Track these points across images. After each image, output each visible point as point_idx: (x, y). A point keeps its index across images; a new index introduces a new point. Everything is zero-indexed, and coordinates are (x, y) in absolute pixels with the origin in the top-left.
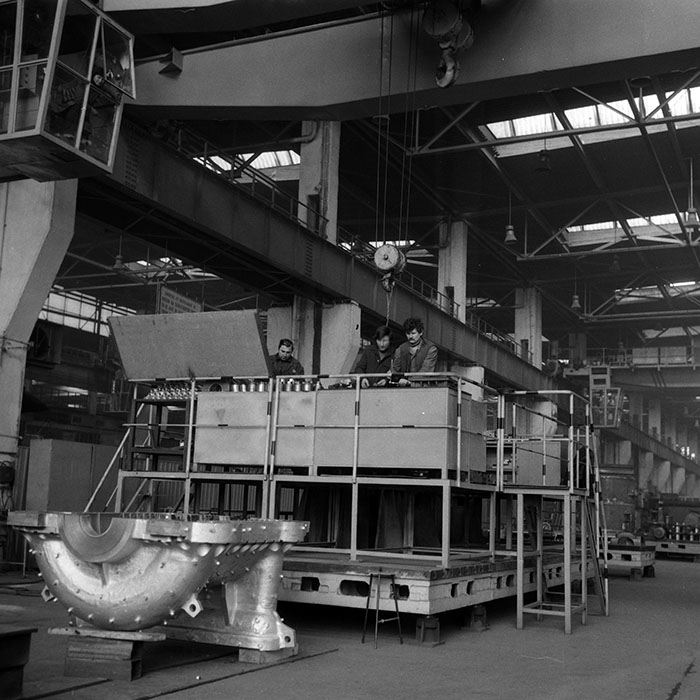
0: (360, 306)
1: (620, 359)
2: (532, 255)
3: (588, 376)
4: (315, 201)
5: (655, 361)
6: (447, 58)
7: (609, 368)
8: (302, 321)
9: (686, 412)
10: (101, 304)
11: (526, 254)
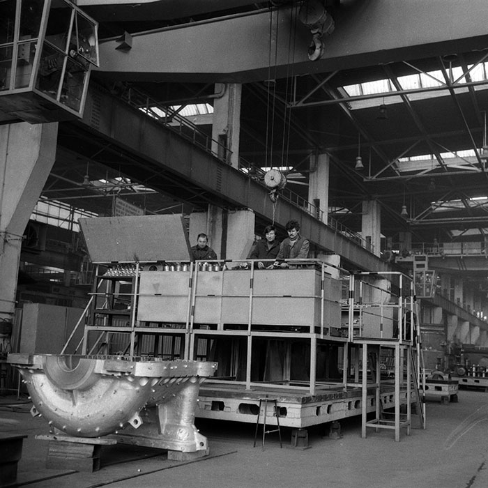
0: (254, 212)
1: (435, 250)
2: (374, 178)
3: (412, 262)
4: (223, 138)
5: (459, 252)
6: (316, 40)
7: (427, 256)
8: (213, 222)
9: (481, 287)
10: (74, 209)
11: (370, 177)
